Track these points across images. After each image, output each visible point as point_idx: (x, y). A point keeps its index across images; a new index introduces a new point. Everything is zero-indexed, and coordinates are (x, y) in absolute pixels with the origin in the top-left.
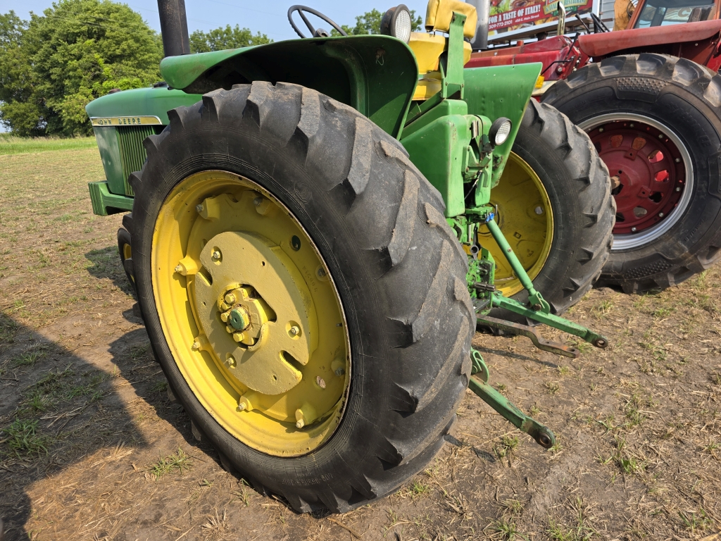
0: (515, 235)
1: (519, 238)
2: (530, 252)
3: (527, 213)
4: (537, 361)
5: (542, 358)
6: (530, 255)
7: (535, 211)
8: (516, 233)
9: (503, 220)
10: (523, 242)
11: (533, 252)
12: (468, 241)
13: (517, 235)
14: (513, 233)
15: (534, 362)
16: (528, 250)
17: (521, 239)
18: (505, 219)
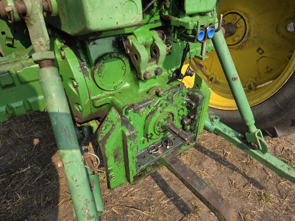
0: (258, 51)
1: (261, 54)
2: (269, 70)
3: (277, 29)
4: (245, 176)
5: (250, 172)
6: (268, 72)
7: (286, 28)
8: (260, 49)
9: (249, 34)
10: (264, 58)
11: (271, 70)
12: (201, 54)
13: (260, 51)
14: (257, 48)
15: (241, 176)
16: (267, 67)
17: (263, 55)
18: (252, 33)
